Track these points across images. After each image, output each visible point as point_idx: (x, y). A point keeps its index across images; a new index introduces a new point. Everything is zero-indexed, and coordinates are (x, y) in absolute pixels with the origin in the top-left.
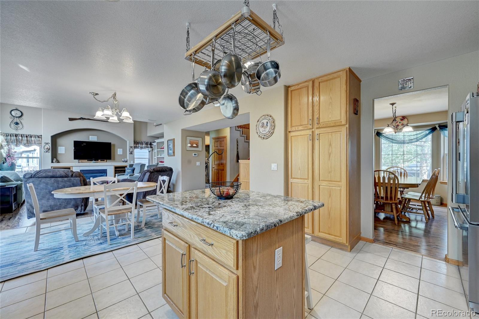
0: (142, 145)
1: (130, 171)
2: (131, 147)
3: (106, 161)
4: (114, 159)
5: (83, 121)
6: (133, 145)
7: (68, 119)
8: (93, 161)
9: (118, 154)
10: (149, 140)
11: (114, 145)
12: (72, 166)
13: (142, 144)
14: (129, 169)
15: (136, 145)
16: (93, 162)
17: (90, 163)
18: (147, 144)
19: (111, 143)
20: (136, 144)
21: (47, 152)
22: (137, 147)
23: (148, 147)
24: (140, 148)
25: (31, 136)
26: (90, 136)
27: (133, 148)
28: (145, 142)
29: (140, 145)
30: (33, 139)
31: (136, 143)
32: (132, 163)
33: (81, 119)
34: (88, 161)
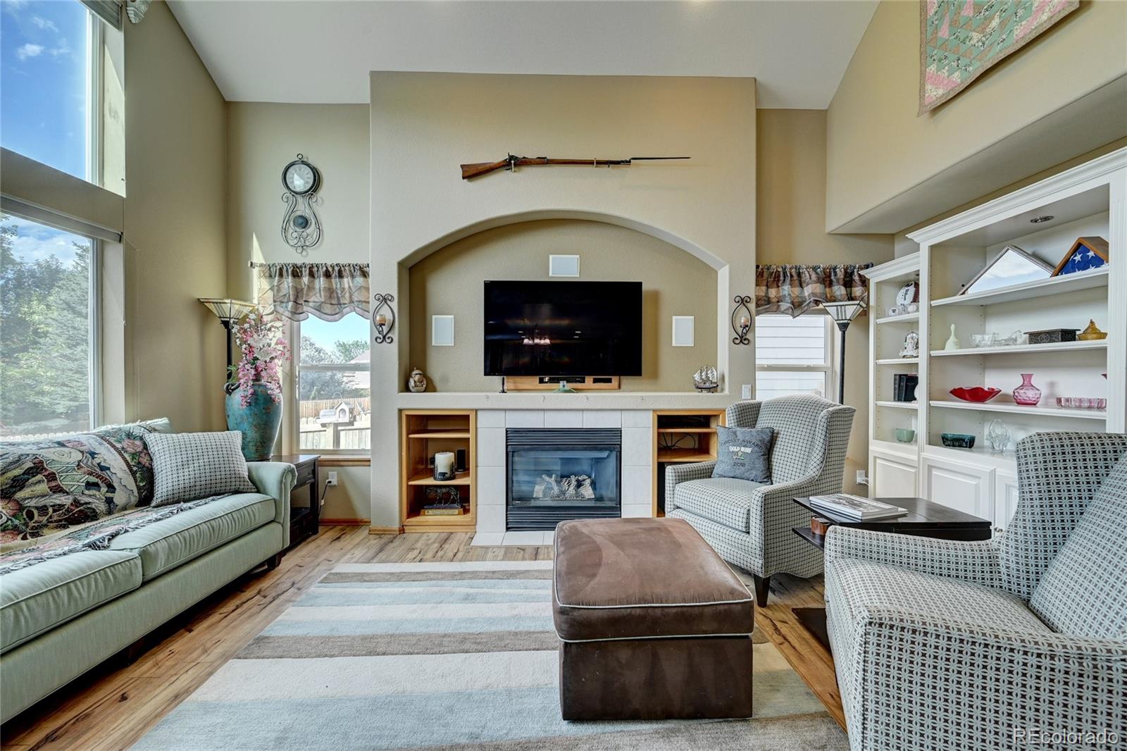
0: (797, 290)
1: (748, 450)
2: (743, 301)
3: (619, 387)
4: (655, 375)
5: (515, 174)
6: (750, 289)
7: (460, 170)
8: (562, 383)
9: (674, 344)
10: (839, 258)
11: (656, 295)
12: (476, 410)
13: (801, 286)
14: (740, 436)
15: (764, 288)
16: (560, 391)
17: (547, 394)
18: (826, 279)
19: (638, 285)
20: (768, 287)
21: (384, 337)
22: (769, 301)
23: (833, 299)
24: (785, 305)
25: (340, 272)
26: (551, 257)
27: (752, 306)
28: (815, 269)
29: (786, 289)
30: (346, 281)
31: (767, 276)
32: (745, 398)
33: (509, 164)
34: (541, 381)
